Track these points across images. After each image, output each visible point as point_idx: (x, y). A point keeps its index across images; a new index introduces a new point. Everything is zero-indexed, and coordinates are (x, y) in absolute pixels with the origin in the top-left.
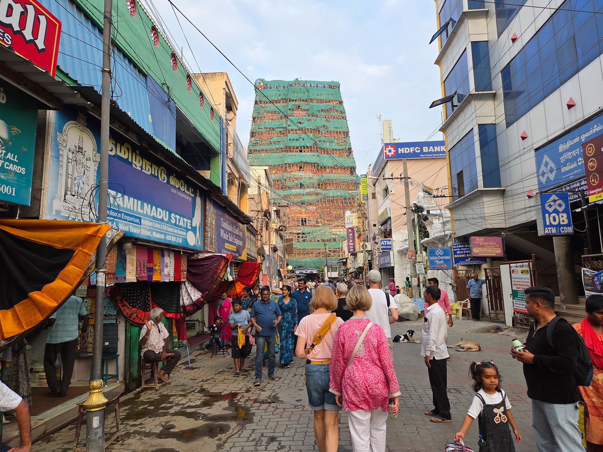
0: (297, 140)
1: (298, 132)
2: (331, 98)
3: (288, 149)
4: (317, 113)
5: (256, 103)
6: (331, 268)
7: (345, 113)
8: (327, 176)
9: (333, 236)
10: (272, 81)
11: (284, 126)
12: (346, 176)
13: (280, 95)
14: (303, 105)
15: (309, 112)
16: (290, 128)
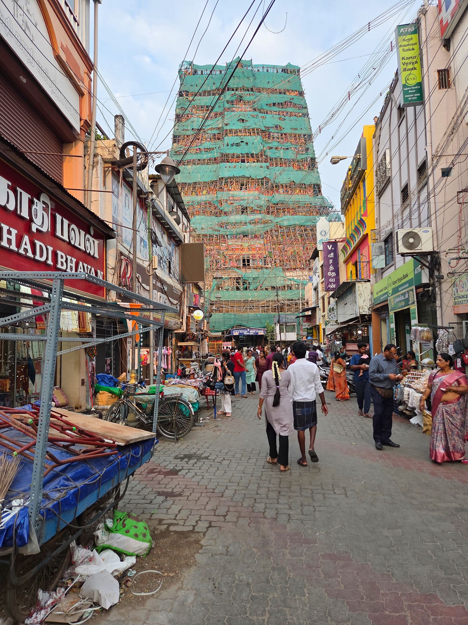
0: (237, 145)
1: (239, 134)
2: (287, 87)
3: (225, 158)
4: (266, 108)
5: (180, 94)
6: (286, 326)
7: (306, 108)
8: (279, 196)
9: (288, 283)
10: (204, 66)
11: (220, 126)
12: (307, 198)
13: (214, 84)
14: (247, 97)
15: (256, 106)
16: (228, 128)
